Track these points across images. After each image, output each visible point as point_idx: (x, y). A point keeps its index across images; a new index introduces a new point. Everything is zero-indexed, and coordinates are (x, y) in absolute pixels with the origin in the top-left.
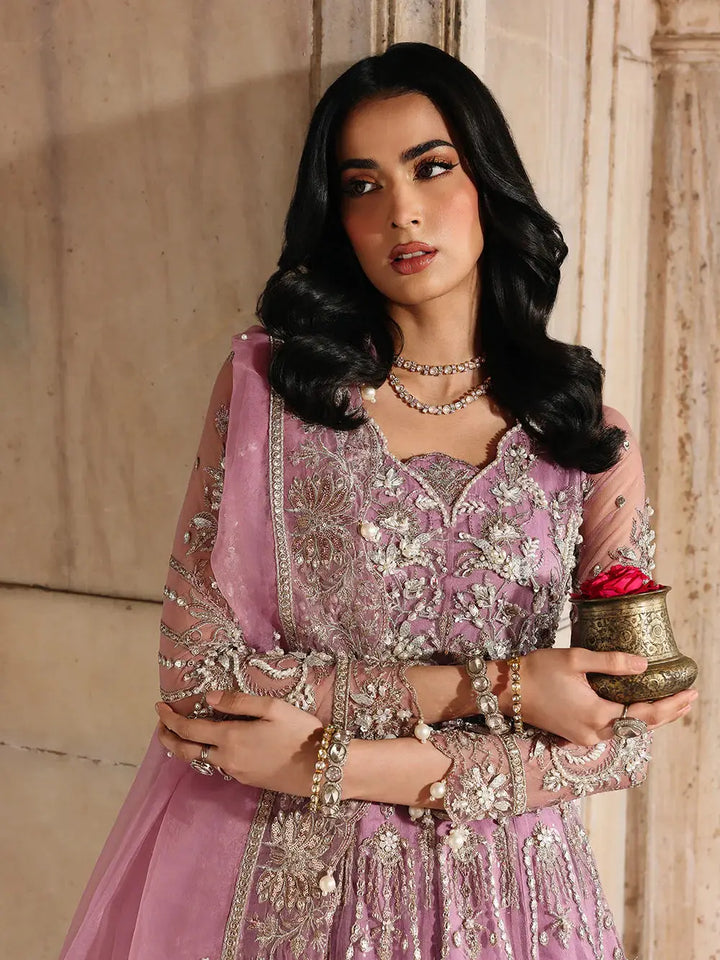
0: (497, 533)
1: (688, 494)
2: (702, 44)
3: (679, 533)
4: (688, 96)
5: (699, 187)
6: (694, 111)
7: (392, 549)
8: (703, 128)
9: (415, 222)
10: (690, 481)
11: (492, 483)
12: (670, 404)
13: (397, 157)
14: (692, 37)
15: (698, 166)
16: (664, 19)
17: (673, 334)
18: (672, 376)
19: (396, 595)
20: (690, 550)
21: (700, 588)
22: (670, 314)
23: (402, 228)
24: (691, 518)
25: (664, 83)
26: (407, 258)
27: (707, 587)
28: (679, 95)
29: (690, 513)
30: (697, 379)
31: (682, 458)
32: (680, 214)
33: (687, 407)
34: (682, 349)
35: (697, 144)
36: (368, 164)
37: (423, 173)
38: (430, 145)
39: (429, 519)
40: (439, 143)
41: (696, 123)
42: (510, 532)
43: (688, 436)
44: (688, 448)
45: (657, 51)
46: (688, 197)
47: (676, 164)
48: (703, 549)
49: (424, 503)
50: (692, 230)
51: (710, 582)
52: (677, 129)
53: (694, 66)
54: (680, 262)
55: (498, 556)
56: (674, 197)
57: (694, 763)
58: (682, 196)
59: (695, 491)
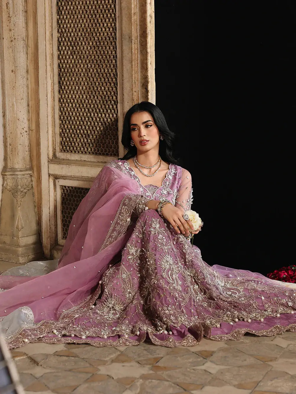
1: (9, 16)
3: (8, 26)
9: (144, 135)
10: (9, 13)
11: (161, 190)
13: (141, 124)
20: (10, 30)
21: (13, 39)
23: (142, 137)
24: (10, 22)
26: (143, 142)
27: (15, 39)
29: (9, 21)
31: (7, 8)
36: (136, 125)
37: (147, 126)
38: (148, 121)
40: (150, 121)
43: (8, 3)
44: (8, 5)
48: (13, 30)
49: (147, 194)
51: (15, 37)
57: (14, 81)
59: (10, 16)
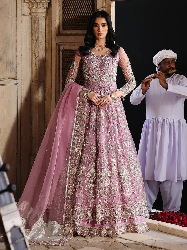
0: (106, 63)
2: (35, 14)
4: (34, 20)
5: (36, 31)
6: (35, 21)
7: (94, 65)
8: (36, 24)
11: (105, 57)
12: (34, 58)
13: (101, 24)
14: (34, 13)
15: (36, 28)
16: (31, 11)
17: (34, 49)
18: (34, 54)
19: (95, 69)
22: (33, 47)
23: (100, 31)
25: (31, 18)
26: (99, 34)
28: (33, 20)
30: (37, 55)
32: (34, 34)
33: (36, 58)
34: (35, 51)
35: (35, 25)
36: (97, 24)
39: (98, 62)
41: (35, 23)
42: (107, 62)
45: (30, 14)
46: (35, 32)
47: (33, 28)
49: (98, 60)
50: (35, 36)
52: (33, 24)
53: (34, 16)
54: (34, 40)
55: (106, 65)
56: (33, 32)
58: (34, 32)
